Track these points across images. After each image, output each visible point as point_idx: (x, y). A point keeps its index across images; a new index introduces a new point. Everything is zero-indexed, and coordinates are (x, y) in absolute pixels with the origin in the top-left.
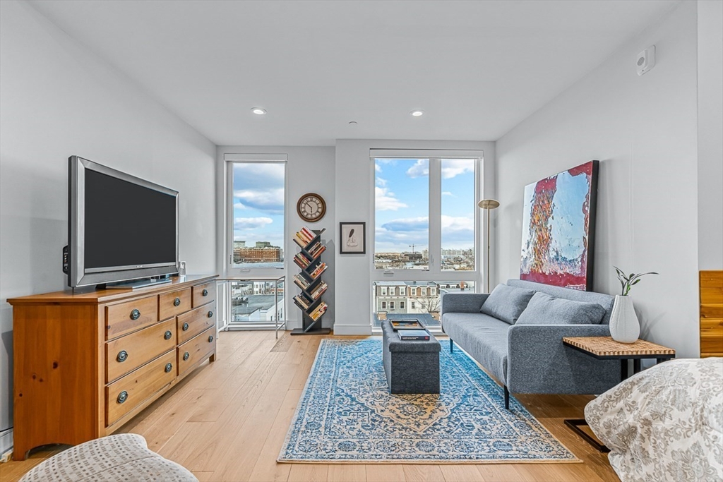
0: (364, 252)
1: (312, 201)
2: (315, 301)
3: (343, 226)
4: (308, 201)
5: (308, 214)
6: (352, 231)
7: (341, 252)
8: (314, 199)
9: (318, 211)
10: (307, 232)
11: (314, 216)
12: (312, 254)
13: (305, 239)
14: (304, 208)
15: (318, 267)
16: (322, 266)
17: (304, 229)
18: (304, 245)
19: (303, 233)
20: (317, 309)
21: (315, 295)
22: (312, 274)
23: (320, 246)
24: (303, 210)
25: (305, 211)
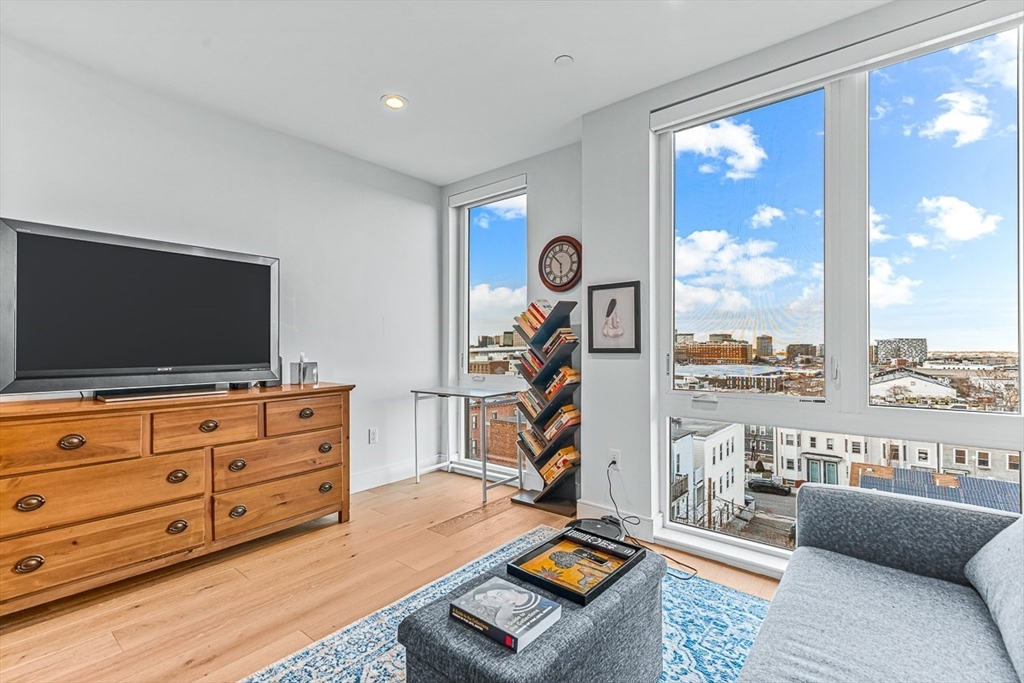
0: (637, 349)
1: (561, 250)
2: (549, 445)
3: (595, 293)
4: (556, 253)
5: (555, 278)
6: (613, 303)
7: (592, 350)
8: (565, 247)
9: (571, 270)
10: (538, 311)
11: (565, 280)
12: (547, 352)
13: (535, 322)
14: (550, 266)
15: (557, 379)
16: (564, 376)
17: (533, 305)
18: (531, 334)
19: (532, 314)
20: (552, 461)
21: (551, 432)
22: (547, 392)
23: (559, 337)
24: (548, 270)
25: (551, 272)
